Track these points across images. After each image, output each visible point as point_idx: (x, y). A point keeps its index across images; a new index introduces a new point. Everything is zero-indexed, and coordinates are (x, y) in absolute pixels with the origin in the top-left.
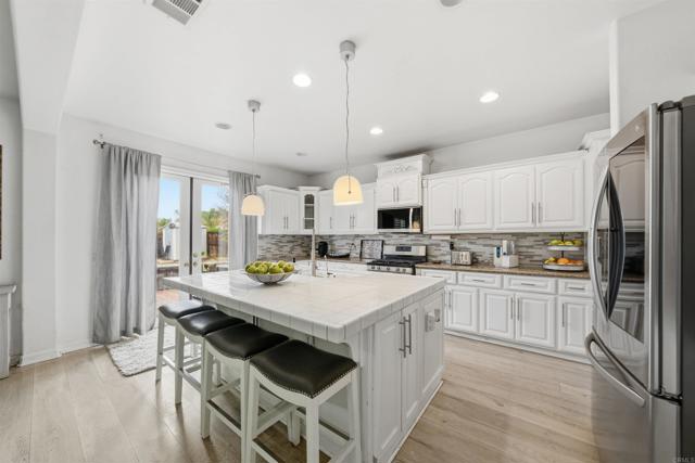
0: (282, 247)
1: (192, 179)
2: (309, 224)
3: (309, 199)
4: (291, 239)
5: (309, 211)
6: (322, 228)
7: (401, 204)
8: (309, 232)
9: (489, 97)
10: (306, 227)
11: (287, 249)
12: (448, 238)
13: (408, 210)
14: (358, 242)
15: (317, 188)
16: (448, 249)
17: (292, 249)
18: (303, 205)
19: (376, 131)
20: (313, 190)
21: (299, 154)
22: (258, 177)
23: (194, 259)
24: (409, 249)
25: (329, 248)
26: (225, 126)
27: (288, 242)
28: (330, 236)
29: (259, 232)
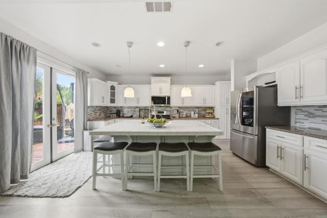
0: (96, 113)
1: (51, 68)
2: (113, 101)
3: (113, 88)
4: (100, 108)
5: (113, 94)
6: (119, 103)
7: (162, 95)
8: (113, 105)
9: (201, 66)
10: (111, 103)
11: (98, 114)
12: (178, 108)
13: (165, 97)
14: (137, 110)
15: (117, 83)
16: (176, 112)
17: (100, 114)
18: (109, 91)
19: (162, 66)
20: (115, 84)
21: (117, 66)
22: (88, 73)
23: (53, 122)
24: (163, 112)
25: (122, 113)
26: (96, 45)
27: (99, 110)
28: (121, 107)
29: (89, 105)
